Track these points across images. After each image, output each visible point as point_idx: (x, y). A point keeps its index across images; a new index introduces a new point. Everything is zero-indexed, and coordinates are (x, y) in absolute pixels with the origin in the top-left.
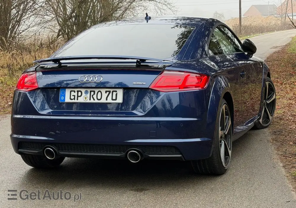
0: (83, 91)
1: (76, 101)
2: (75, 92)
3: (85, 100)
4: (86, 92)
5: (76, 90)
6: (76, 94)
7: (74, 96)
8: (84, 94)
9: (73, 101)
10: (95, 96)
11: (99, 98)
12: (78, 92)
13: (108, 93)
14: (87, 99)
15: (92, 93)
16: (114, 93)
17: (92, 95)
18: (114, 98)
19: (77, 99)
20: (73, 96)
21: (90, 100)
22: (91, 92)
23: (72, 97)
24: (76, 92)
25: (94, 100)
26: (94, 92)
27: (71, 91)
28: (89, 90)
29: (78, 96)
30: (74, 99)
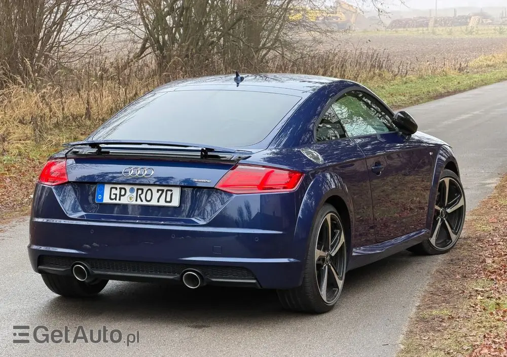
0: (128, 188)
1: (117, 202)
2: (116, 189)
3: (129, 200)
4: (132, 190)
5: (118, 186)
6: (118, 192)
7: (116, 195)
8: (128, 193)
9: (114, 202)
10: (143, 196)
11: (148, 199)
12: (121, 189)
13: (160, 192)
14: (133, 199)
15: (140, 192)
16: (168, 192)
17: (140, 195)
18: (168, 199)
19: (120, 200)
20: (114, 194)
21: (136, 201)
22: (138, 189)
23: (113, 197)
24: (118, 190)
25: (142, 201)
26: (142, 190)
27: (111, 188)
28: (136, 187)
29: (121, 195)
30: (116, 199)
